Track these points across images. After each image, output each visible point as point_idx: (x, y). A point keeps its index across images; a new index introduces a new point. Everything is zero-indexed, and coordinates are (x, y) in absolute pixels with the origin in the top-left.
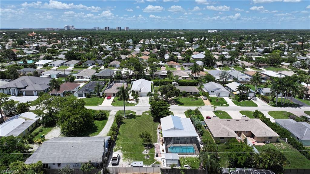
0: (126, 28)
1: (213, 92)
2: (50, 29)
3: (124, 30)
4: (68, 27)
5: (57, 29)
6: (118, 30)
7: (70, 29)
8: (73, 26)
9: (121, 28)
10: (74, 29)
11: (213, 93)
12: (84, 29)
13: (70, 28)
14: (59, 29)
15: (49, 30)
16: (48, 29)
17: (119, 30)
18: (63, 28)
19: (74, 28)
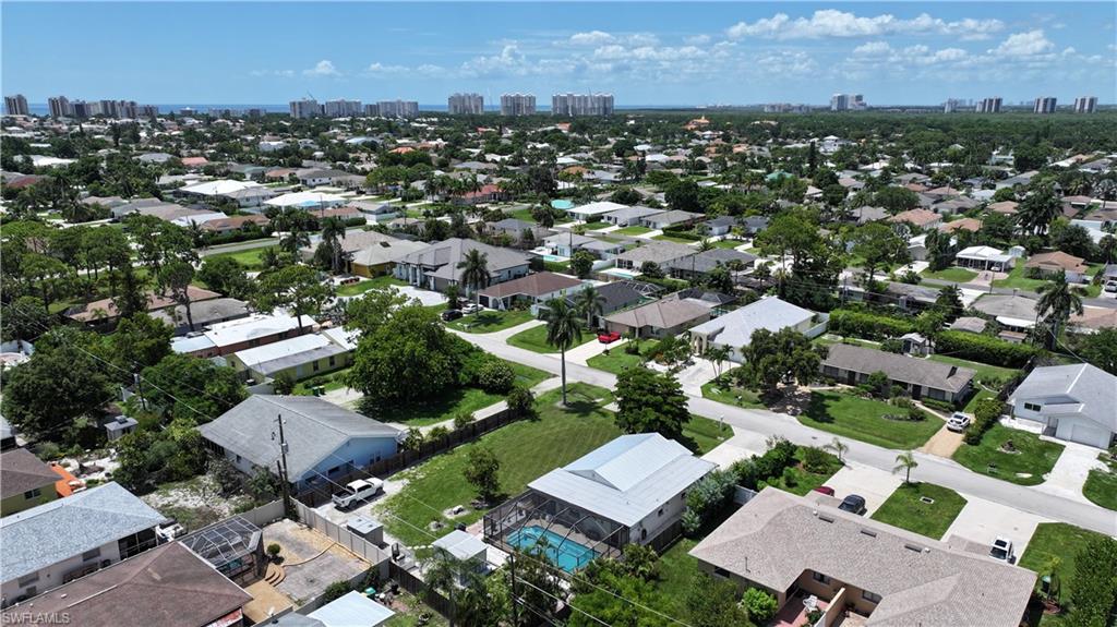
0: (1083, 101)
1: (1037, 408)
2: (780, 107)
3: (1069, 110)
4: (842, 99)
5: (800, 108)
6: (1040, 110)
7: (849, 107)
8: (859, 98)
9: (1058, 103)
10: (862, 108)
11: (1036, 412)
12: (897, 108)
13: (849, 103)
14: (808, 108)
15: (777, 110)
16: (773, 107)
17: (1044, 111)
18: (825, 103)
19: (862, 105)
